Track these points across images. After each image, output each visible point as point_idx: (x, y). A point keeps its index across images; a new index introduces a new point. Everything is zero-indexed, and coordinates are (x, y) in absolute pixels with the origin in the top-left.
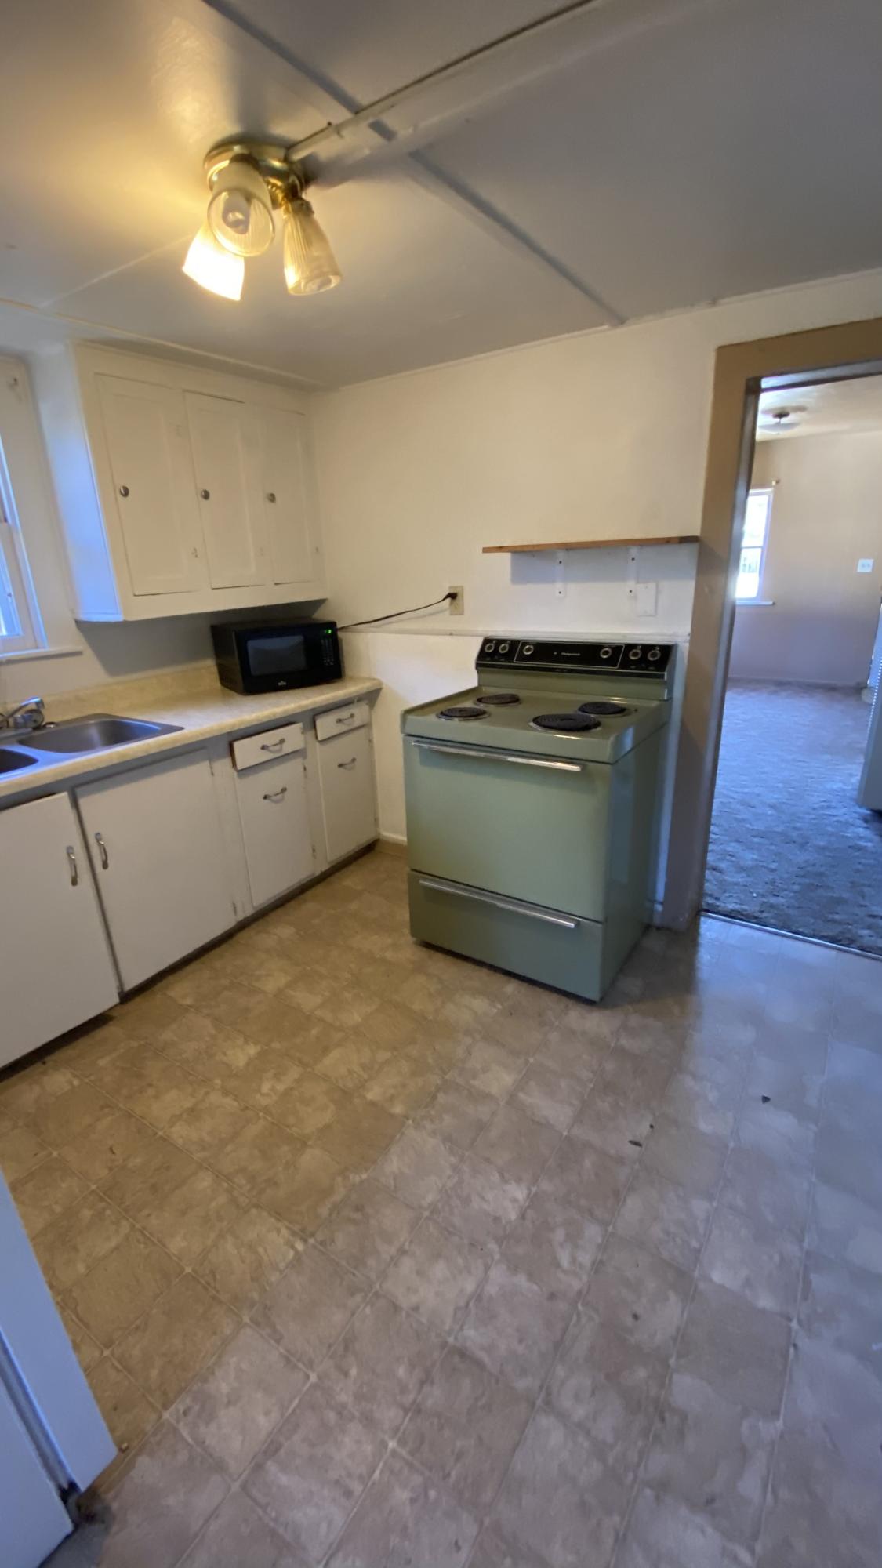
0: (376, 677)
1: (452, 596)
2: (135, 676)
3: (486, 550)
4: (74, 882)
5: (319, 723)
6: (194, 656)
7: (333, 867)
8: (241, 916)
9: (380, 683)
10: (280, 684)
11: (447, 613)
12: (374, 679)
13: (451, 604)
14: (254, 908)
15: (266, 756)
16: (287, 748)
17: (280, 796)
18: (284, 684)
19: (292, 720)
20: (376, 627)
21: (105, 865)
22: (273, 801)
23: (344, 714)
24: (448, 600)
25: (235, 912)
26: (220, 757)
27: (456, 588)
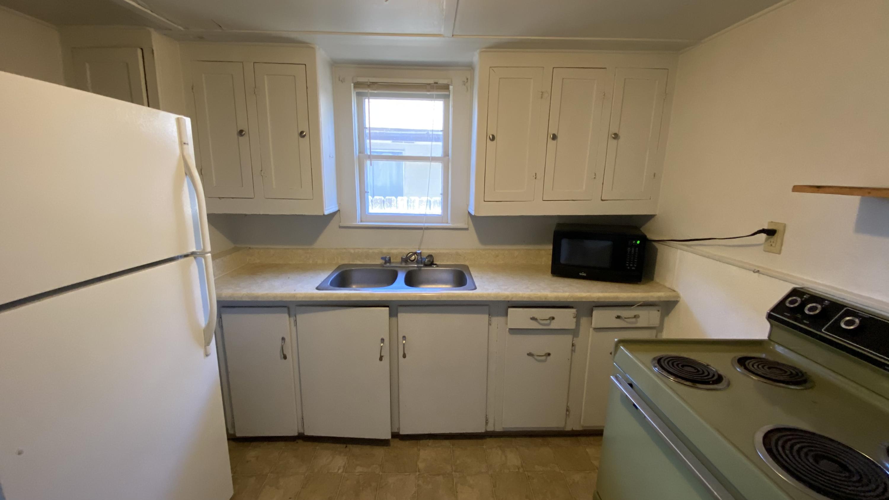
0: (676, 289)
1: (770, 233)
2: (496, 247)
3: (797, 189)
4: (381, 359)
5: (595, 313)
6: (538, 240)
7: (585, 430)
8: (490, 428)
9: (678, 296)
10: (580, 274)
11: (762, 247)
12: (674, 291)
13: (766, 240)
14: (503, 428)
15: (534, 325)
16: (554, 325)
17: (544, 358)
18: (585, 275)
19: (571, 305)
20: (687, 246)
21: (404, 356)
22: (536, 360)
23: (625, 313)
24: (763, 236)
25: (487, 423)
26: (498, 315)
27: (776, 224)
